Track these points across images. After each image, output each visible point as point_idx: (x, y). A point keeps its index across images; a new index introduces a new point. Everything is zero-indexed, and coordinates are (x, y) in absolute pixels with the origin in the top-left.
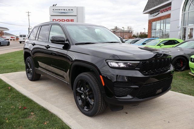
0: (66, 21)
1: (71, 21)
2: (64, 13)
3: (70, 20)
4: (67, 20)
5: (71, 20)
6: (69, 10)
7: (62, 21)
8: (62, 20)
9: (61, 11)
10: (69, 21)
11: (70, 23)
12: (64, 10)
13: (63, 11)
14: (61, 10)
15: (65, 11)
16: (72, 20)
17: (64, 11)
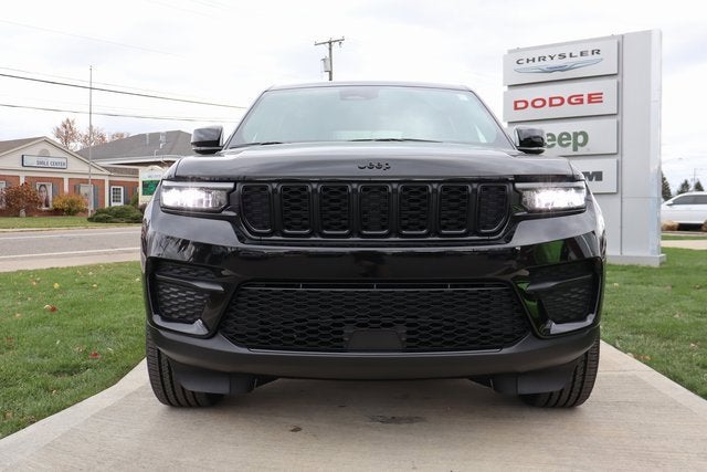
0: (570, 102)
1: (590, 102)
2: (562, 69)
3: (585, 98)
4: (573, 100)
5: (590, 96)
6: (582, 54)
7: (551, 105)
8: (551, 99)
9: (549, 63)
10: (582, 102)
11: (586, 109)
12: (562, 56)
13: (557, 62)
14: (548, 59)
15: (567, 61)
16: (594, 98)
17: (561, 62)
